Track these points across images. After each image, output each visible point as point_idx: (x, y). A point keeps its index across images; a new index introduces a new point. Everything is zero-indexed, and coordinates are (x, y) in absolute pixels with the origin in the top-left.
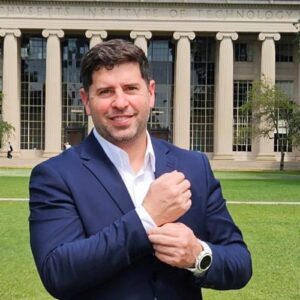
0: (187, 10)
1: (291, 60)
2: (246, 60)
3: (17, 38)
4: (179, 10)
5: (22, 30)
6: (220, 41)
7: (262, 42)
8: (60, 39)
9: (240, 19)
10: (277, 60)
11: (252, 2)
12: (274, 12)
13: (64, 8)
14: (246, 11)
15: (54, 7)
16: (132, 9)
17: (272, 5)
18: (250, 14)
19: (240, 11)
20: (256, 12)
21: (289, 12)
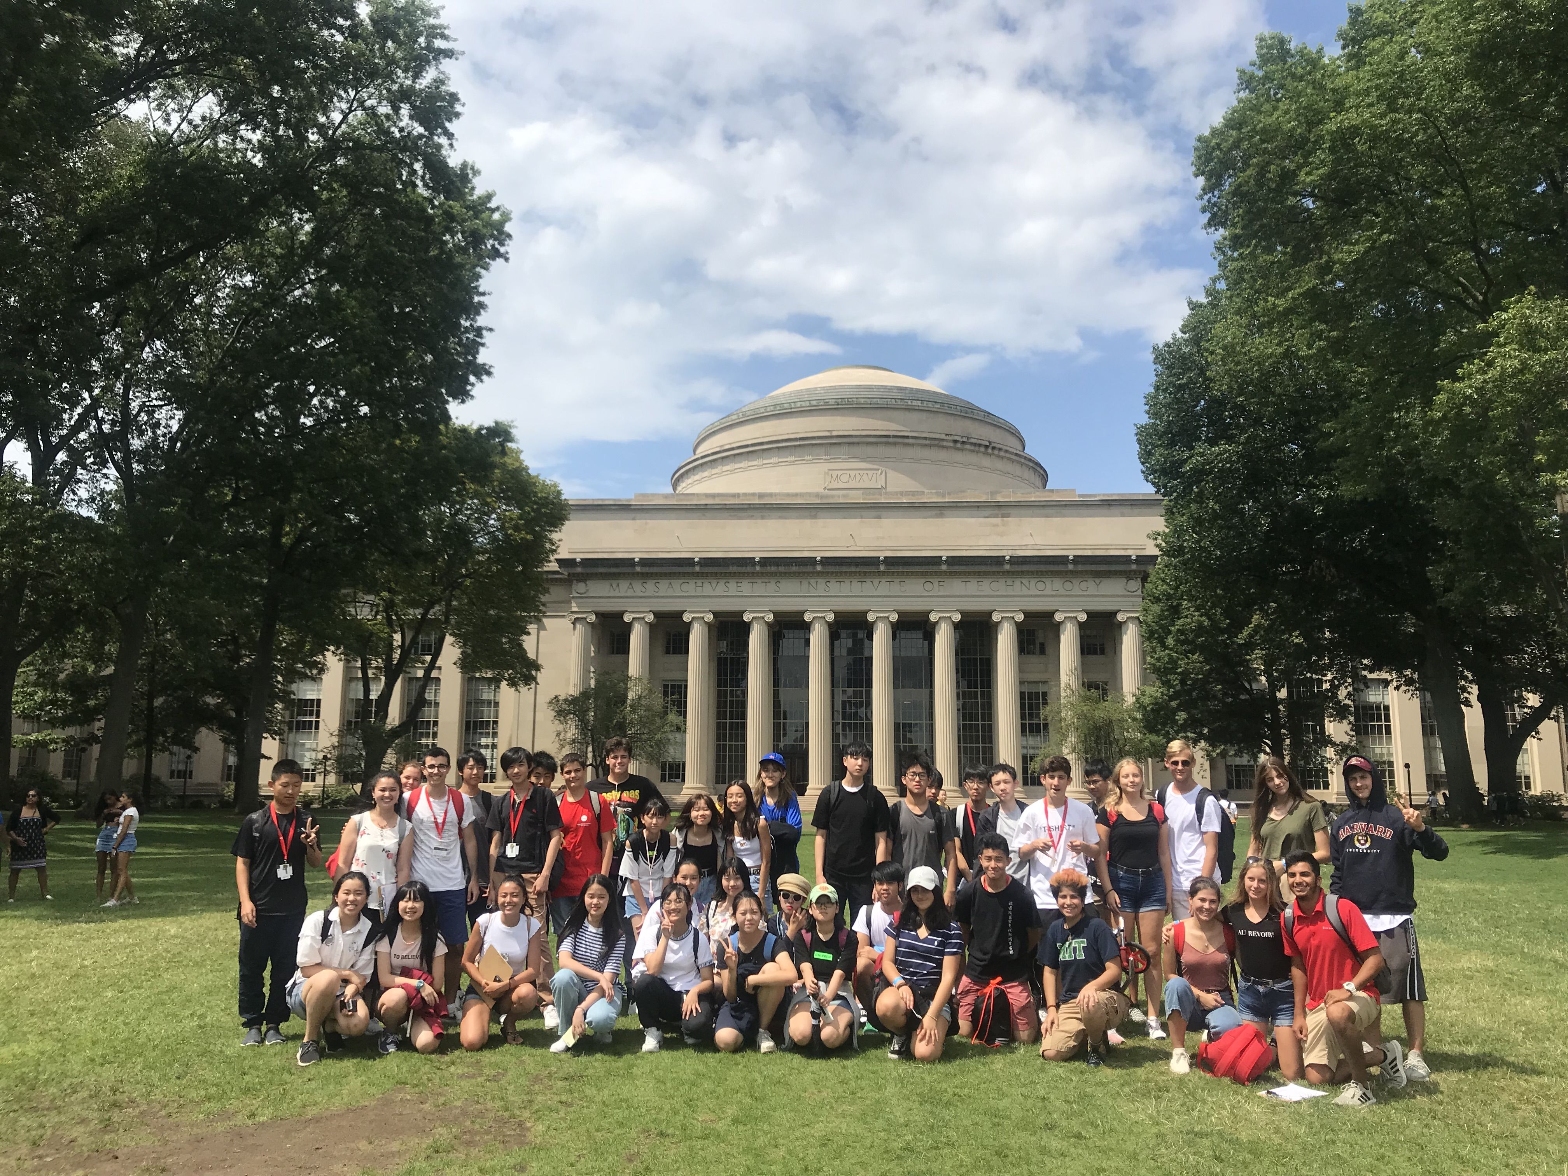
0: (948, 581)
1: (1103, 652)
2: (1034, 653)
3: (709, 625)
4: (936, 582)
5: (715, 613)
6: (997, 624)
7: (1058, 624)
8: (769, 625)
9: (1025, 592)
10: (1082, 653)
11: (1042, 568)
12: (1076, 582)
13: (773, 582)
14: (1033, 581)
15: (759, 581)
16: (868, 580)
17: (1072, 572)
18: (1040, 585)
19: (1025, 581)
20: (1048, 581)
21: (1098, 581)
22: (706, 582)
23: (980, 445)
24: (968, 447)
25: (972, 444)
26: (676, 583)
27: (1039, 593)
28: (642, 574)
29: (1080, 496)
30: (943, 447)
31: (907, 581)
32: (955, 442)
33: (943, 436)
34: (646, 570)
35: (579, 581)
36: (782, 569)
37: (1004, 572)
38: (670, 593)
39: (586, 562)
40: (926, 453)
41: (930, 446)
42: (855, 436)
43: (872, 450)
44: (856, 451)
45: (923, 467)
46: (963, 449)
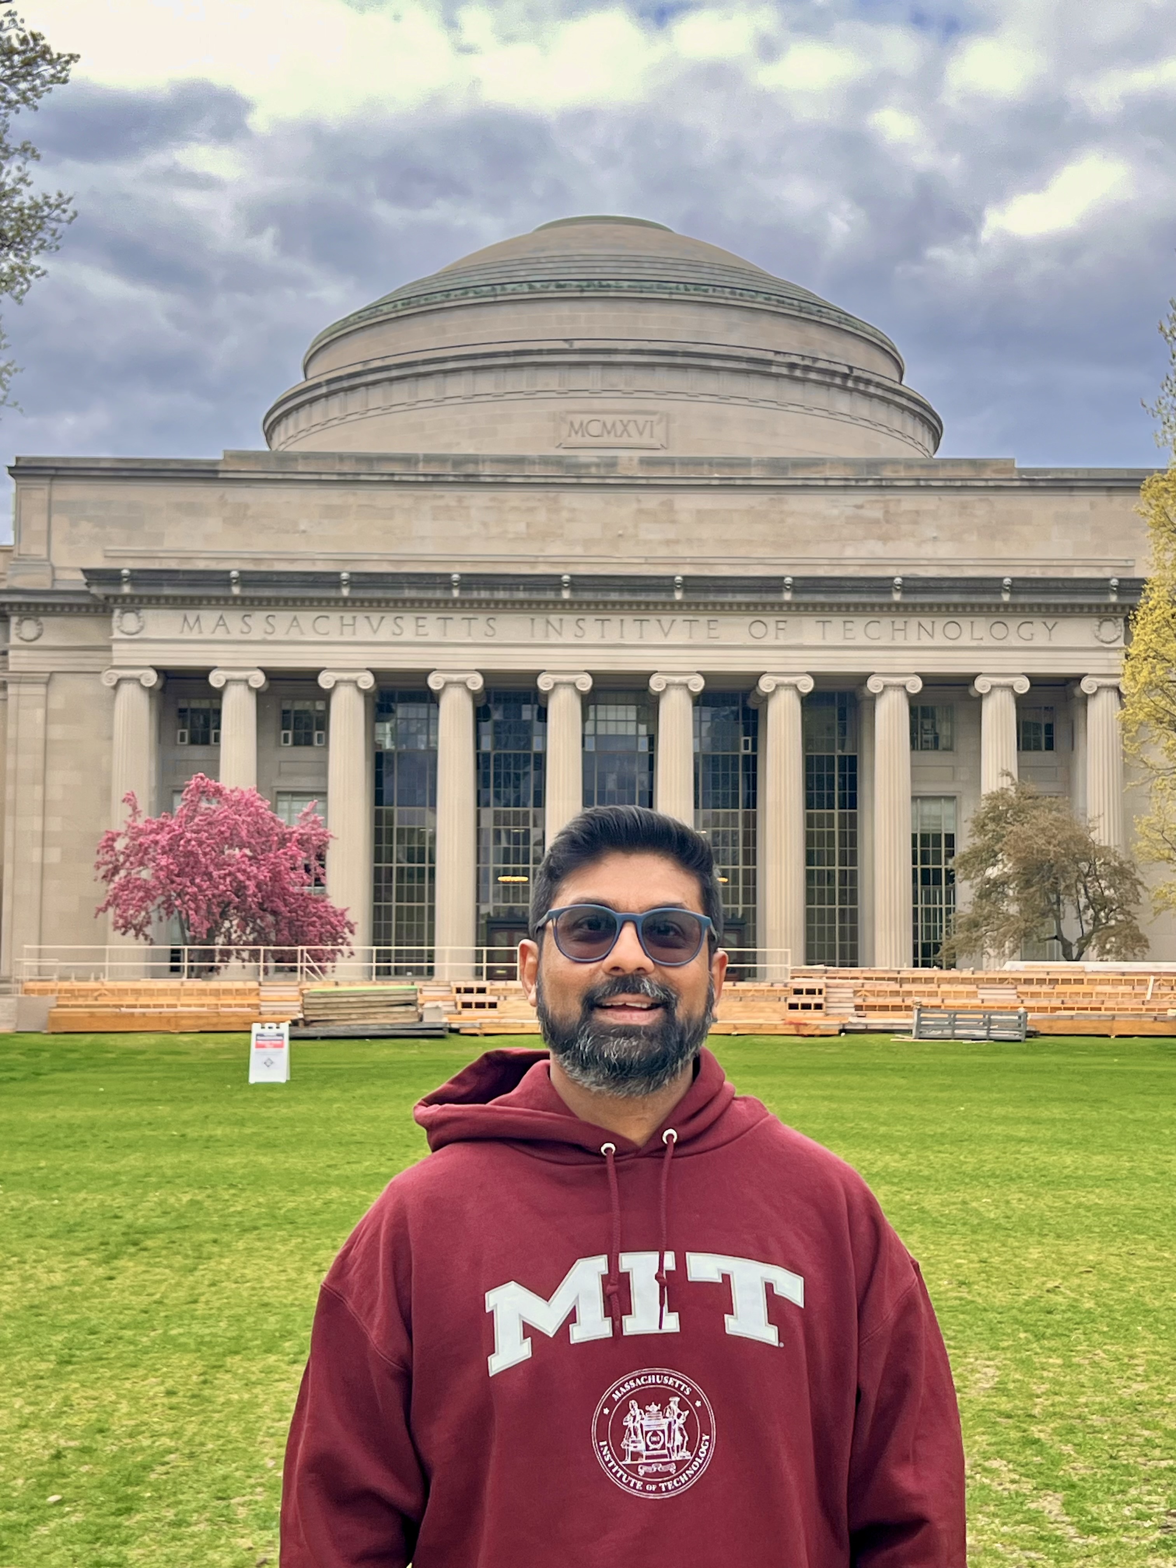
0: (792, 621)
1: (1050, 746)
2: (936, 748)
3: (366, 694)
4: (771, 621)
5: (375, 673)
6: (876, 697)
7: (980, 697)
8: (475, 696)
9: (926, 641)
11: (956, 598)
12: (1013, 623)
13: (482, 618)
14: (940, 622)
15: (457, 617)
16: (653, 618)
17: (1006, 605)
18: (952, 630)
19: (926, 622)
20: (965, 622)
21: (1050, 622)
22: (360, 616)
23: (834, 374)
24: (813, 376)
25: (820, 371)
26: (306, 617)
27: (950, 643)
28: (243, 599)
29: (1021, 471)
31: (722, 619)
32: (792, 366)
33: (770, 356)
34: (251, 592)
35: (125, 611)
36: (501, 595)
37: (890, 606)
38: (295, 635)
39: (138, 577)
41: (747, 372)
42: (615, 351)
43: (643, 380)
44: (616, 378)
45: (731, 411)
46: (803, 381)
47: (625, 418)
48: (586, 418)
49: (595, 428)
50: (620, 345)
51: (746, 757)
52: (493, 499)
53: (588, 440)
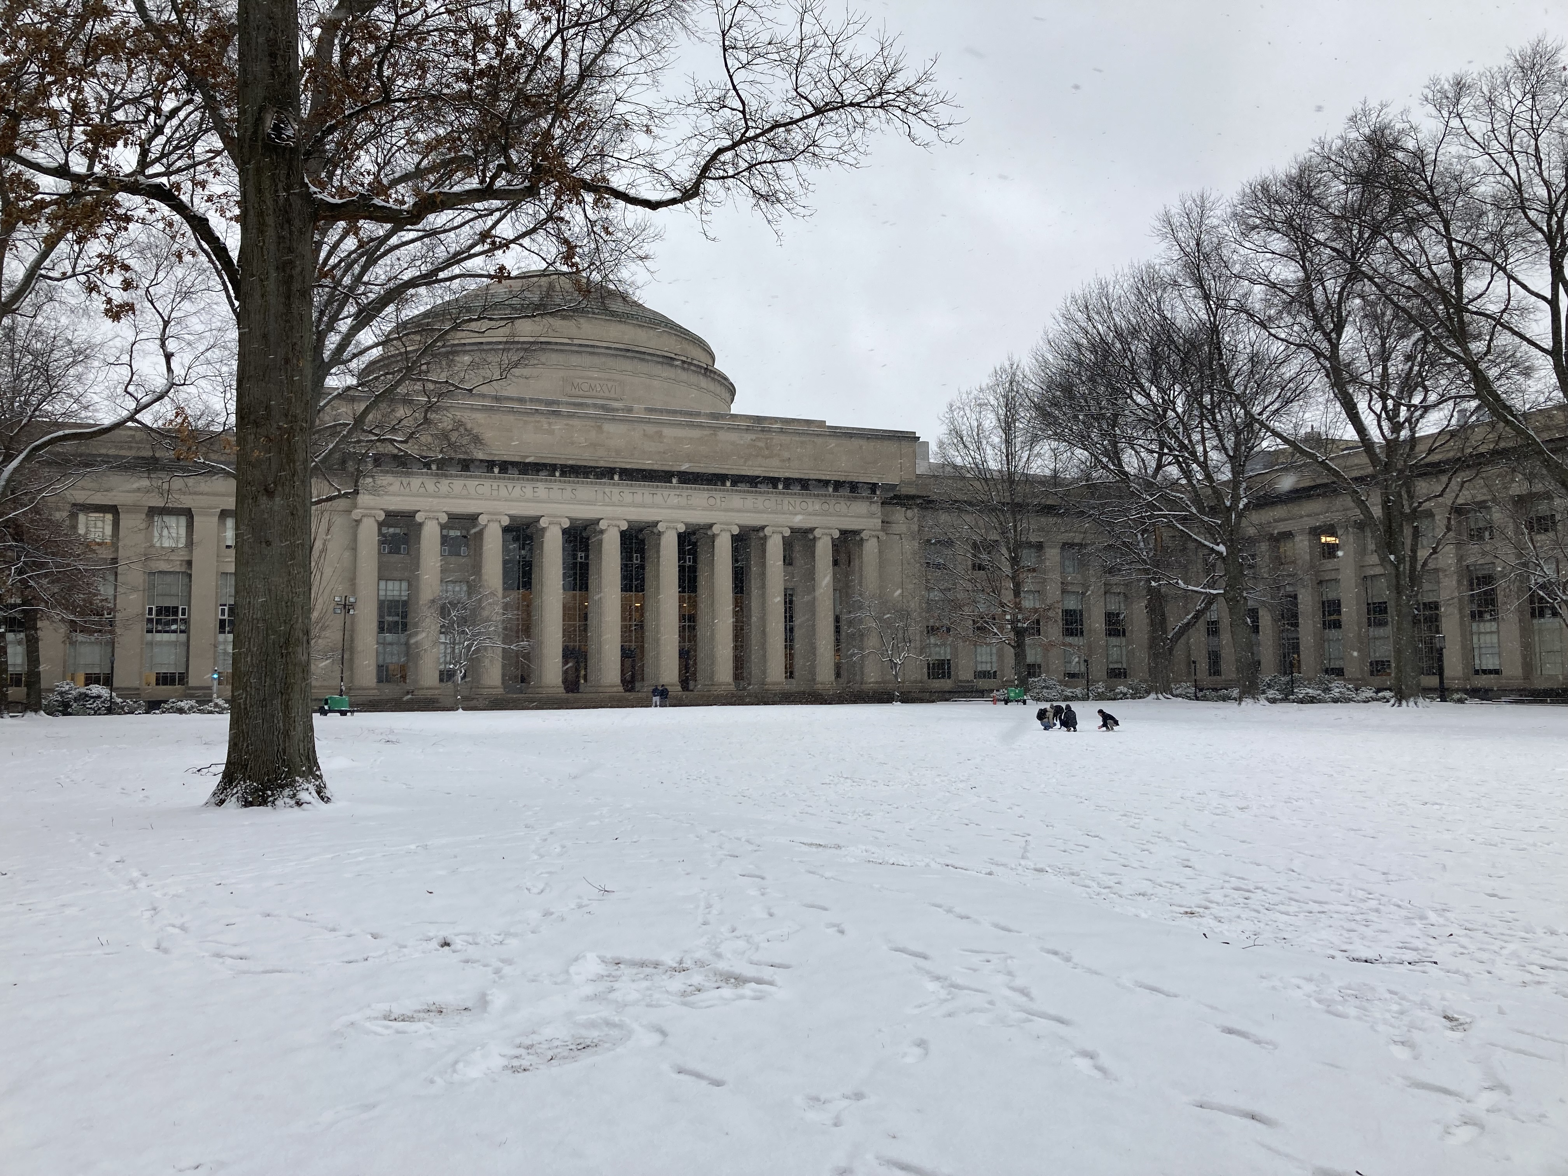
0: (728, 497)
3: (504, 528)
4: (718, 496)
5: (509, 516)
6: (768, 537)
7: (816, 540)
8: (564, 531)
9: (792, 510)
12: (832, 503)
13: (569, 488)
14: (799, 501)
15: (556, 487)
16: (659, 493)
17: (830, 493)
18: (804, 505)
19: (793, 500)
20: (810, 501)
21: (850, 503)
22: (502, 485)
23: (701, 367)
24: (692, 368)
25: (695, 365)
26: (472, 484)
27: (803, 512)
29: (829, 427)
30: (672, 365)
31: (693, 495)
32: (683, 362)
33: (673, 356)
35: (367, 477)
36: (581, 477)
37: (776, 492)
38: (464, 493)
39: (378, 457)
40: (658, 370)
41: (662, 363)
42: (597, 347)
43: (610, 362)
44: (596, 360)
45: (656, 383)
46: (688, 369)
47: (602, 383)
48: (580, 381)
49: (585, 387)
50: (598, 344)
51: (689, 567)
52: (567, 425)
53: (581, 393)
